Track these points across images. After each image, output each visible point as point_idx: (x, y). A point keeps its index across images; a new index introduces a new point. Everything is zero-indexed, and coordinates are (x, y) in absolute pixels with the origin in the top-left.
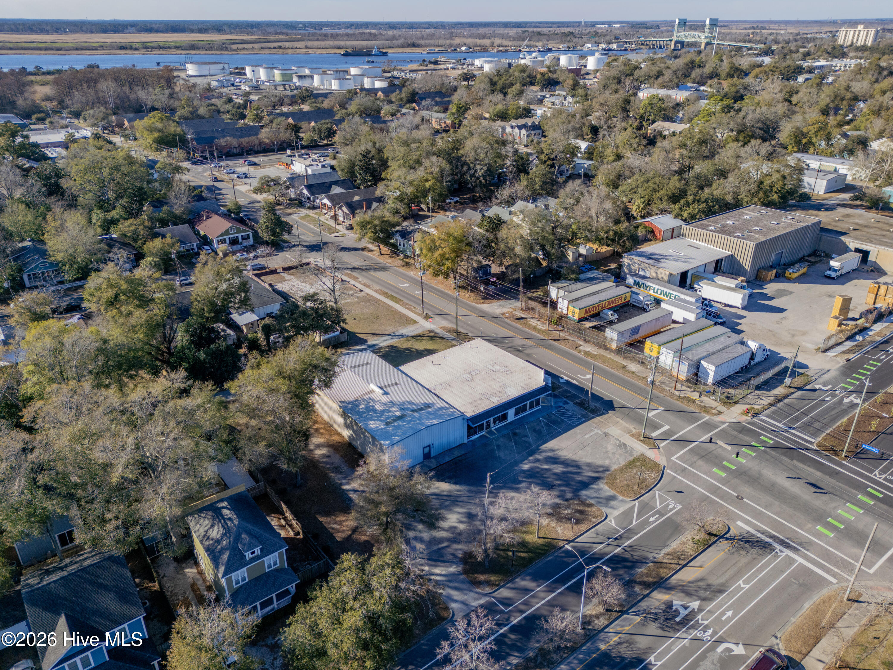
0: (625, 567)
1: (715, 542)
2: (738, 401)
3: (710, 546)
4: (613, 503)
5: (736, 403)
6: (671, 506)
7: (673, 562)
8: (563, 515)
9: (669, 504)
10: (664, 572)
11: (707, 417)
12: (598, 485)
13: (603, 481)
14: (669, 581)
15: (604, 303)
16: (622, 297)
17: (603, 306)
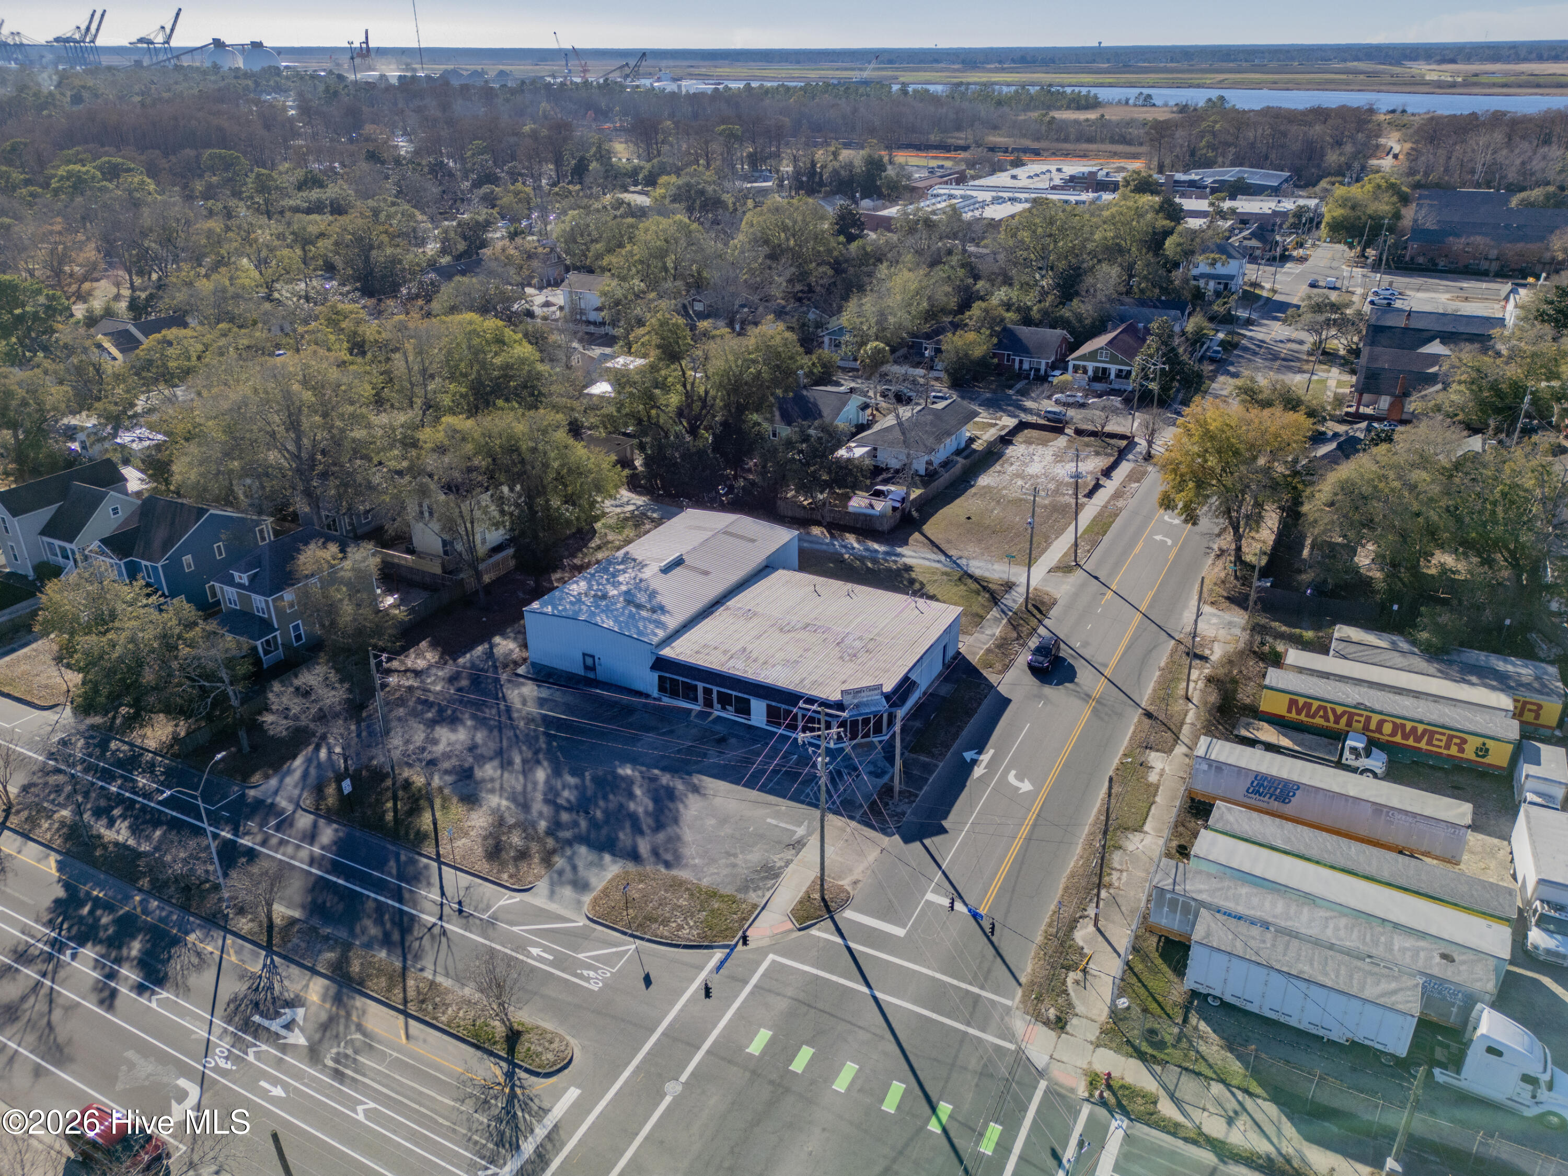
0: (385, 934)
1: (491, 1054)
2: (1164, 1063)
3: (477, 1047)
4: (567, 892)
5: (1141, 1056)
6: (592, 974)
7: (411, 994)
8: (504, 838)
9: (596, 969)
10: (377, 984)
11: (1013, 1000)
12: (614, 862)
13: (631, 867)
14: (358, 997)
15: (1375, 718)
16: (1464, 741)
17: (1373, 726)
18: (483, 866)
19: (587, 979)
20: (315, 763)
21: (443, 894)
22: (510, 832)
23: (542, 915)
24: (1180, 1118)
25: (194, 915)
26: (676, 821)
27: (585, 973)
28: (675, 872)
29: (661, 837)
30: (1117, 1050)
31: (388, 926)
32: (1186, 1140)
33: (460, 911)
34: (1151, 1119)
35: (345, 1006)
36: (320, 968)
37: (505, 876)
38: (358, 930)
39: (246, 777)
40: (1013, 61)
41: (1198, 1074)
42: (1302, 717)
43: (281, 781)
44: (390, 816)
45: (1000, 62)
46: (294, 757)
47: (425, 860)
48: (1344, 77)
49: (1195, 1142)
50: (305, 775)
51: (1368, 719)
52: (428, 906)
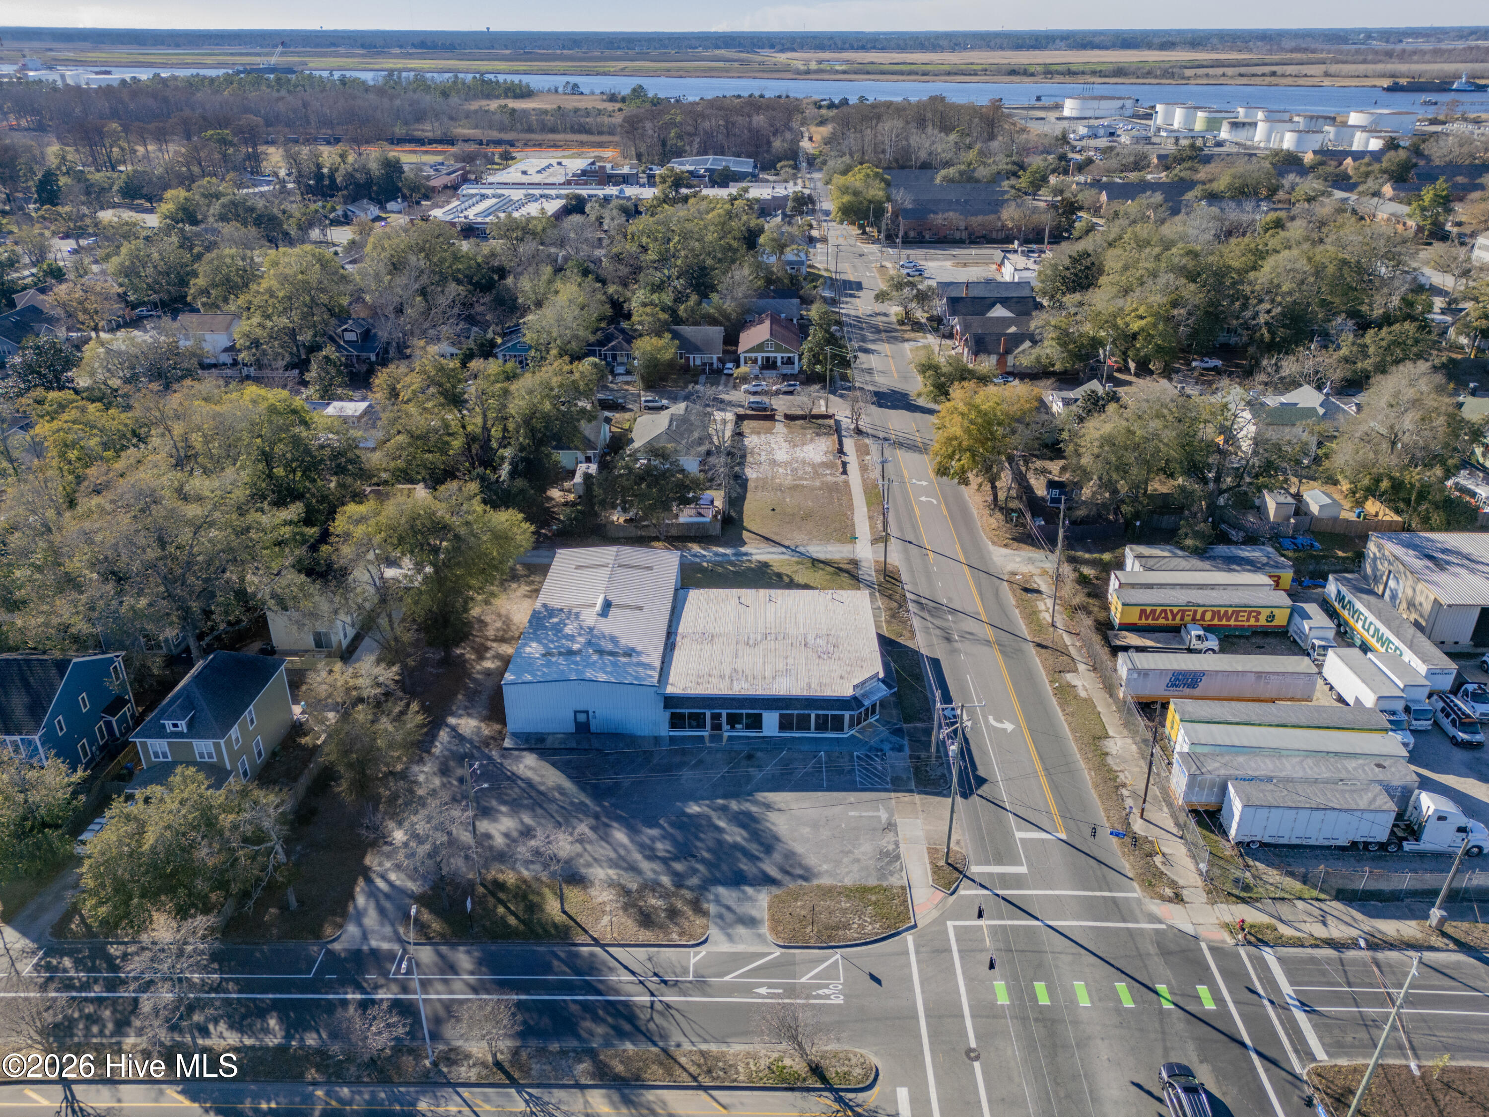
0: (614, 1028)
1: (808, 1090)
2: (1257, 900)
3: (792, 1089)
4: (741, 930)
5: (1243, 900)
6: (827, 991)
7: (693, 1069)
8: (642, 903)
9: (827, 986)
10: (654, 1074)
11: (1135, 892)
12: (759, 891)
13: (775, 891)
14: (644, 1092)
15: (1200, 610)
16: (1259, 613)
17: (1198, 617)
18: (645, 935)
19: (828, 997)
20: (381, 895)
21: (633, 973)
22: (641, 897)
23: (738, 960)
24: (1298, 934)
25: (401, 1084)
26: (777, 839)
27: (820, 992)
28: (816, 882)
29: (777, 856)
30: (1227, 902)
31: (610, 1020)
32: (1312, 946)
33: (665, 982)
34: (1281, 942)
35: (642, 1105)
36: (583, 1081)
37: (675, 936)
38: (584, 1034)
39: (317, 934)
40: (414, 46)
41: (1283, 899)
42: (1150, 621)
43: (360, 924)
44: (512, 921)
45: (401, 47)
46: (352, 897)
47: (585, 949)
48: (721, 64)
49: (1317, 946)
50: (382, 911)
51: (1195, 612)
52: (630, 988)
